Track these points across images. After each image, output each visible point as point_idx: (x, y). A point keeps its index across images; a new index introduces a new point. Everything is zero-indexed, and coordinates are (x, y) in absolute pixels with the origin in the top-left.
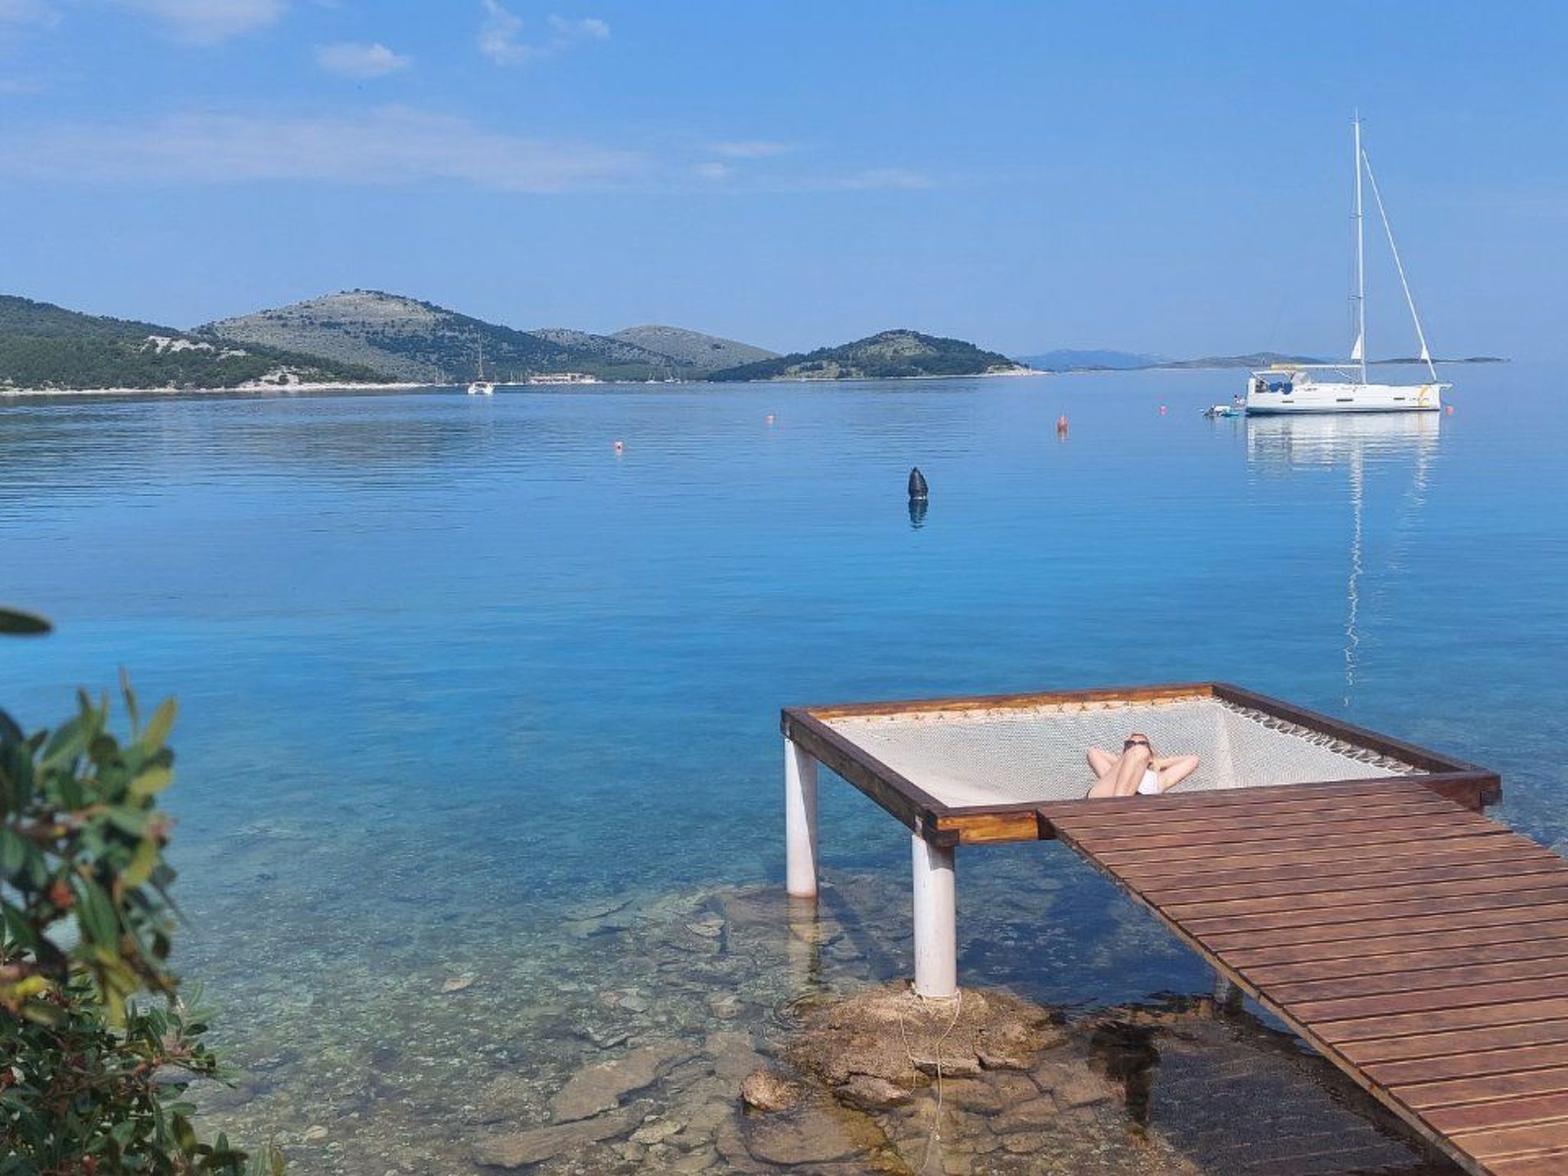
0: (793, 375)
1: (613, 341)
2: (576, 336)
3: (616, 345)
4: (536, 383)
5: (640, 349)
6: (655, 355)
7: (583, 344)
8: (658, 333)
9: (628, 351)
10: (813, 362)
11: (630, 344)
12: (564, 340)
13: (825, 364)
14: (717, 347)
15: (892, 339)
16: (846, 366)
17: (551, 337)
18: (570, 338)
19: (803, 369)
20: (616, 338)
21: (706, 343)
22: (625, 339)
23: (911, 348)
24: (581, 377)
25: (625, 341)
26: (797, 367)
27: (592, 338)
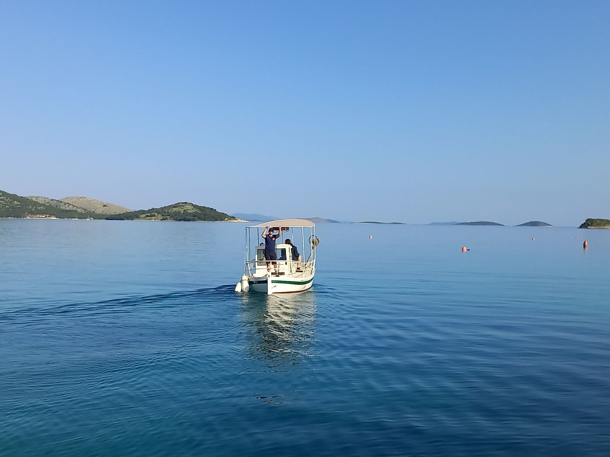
0: (143, 219)
1: (61, 202)
2: (45, 199)
3: (63, 204)
4: (30, 218)
5: (73, 205)
6: (80, 208)
7: (48, 203)
8: (80, 199)
9: (68, 206)
10: (150, 214)
11: (68, 203)
12: (40, 201)
13: (156, 214)
14: (106, 206)
15: (183, 206)
16: (165, 216)
17: (34, 199)
18: (43, 199)
19: (147, 216)
20: (63, 201)
21: (100, 204)
22: (66, 201)
23: (190, 210)
24: (49, 216)
25: (66, 202)
26: (144, 215)
27: (52, 200)
